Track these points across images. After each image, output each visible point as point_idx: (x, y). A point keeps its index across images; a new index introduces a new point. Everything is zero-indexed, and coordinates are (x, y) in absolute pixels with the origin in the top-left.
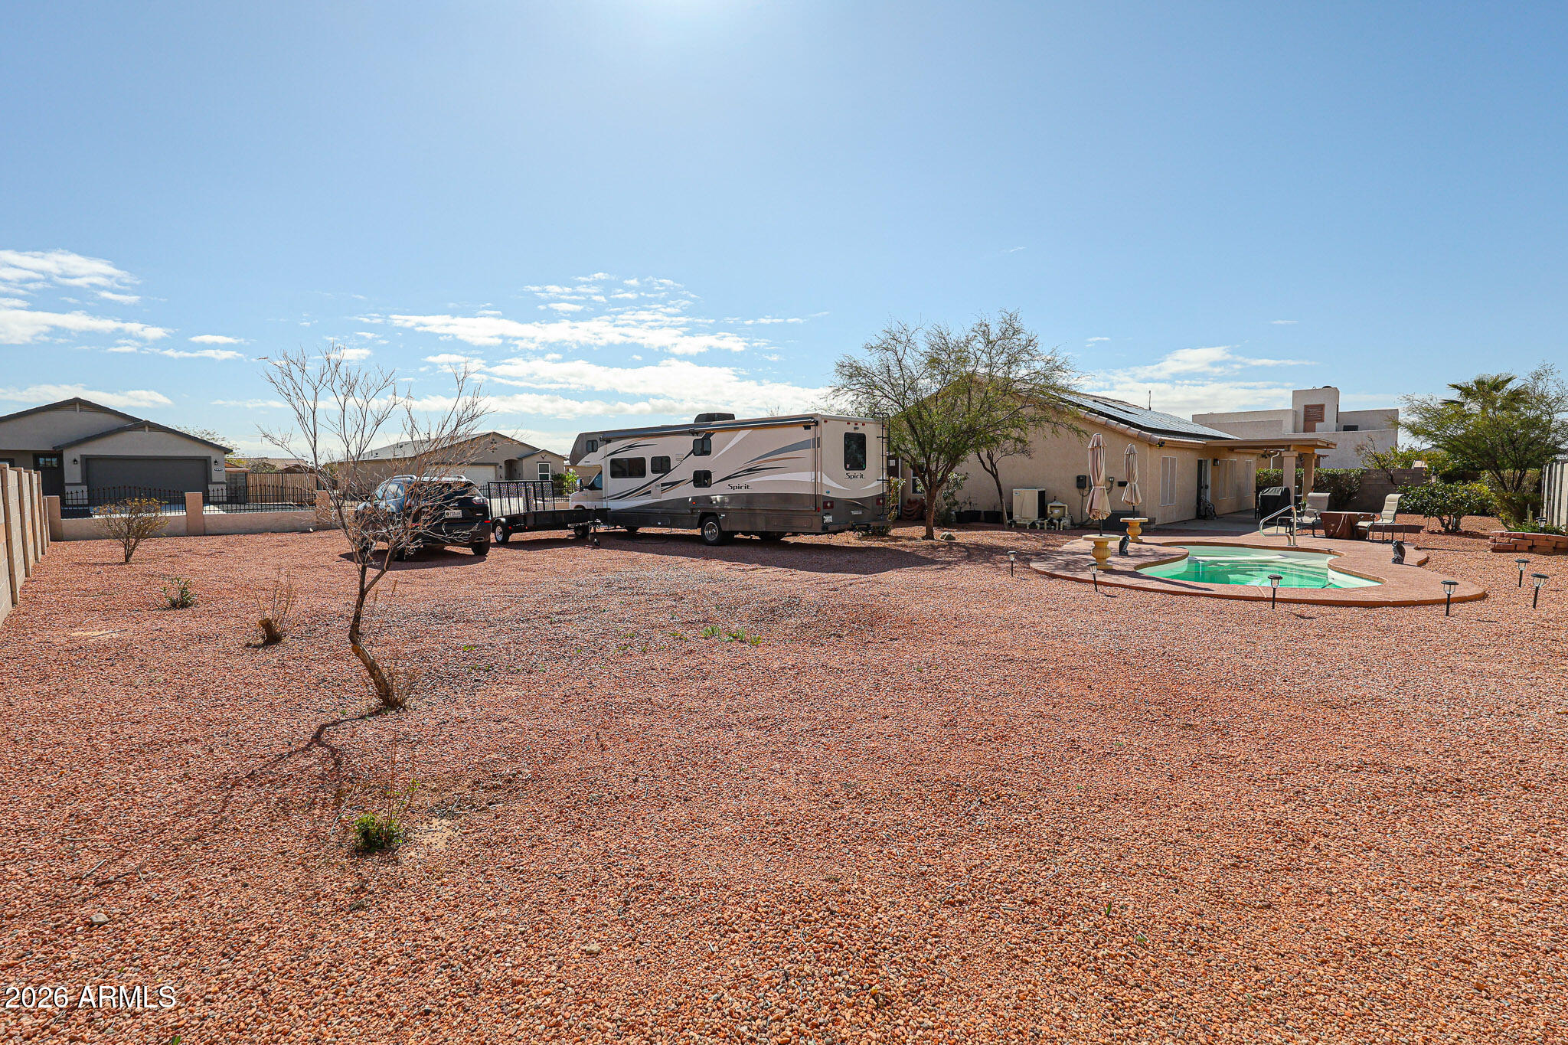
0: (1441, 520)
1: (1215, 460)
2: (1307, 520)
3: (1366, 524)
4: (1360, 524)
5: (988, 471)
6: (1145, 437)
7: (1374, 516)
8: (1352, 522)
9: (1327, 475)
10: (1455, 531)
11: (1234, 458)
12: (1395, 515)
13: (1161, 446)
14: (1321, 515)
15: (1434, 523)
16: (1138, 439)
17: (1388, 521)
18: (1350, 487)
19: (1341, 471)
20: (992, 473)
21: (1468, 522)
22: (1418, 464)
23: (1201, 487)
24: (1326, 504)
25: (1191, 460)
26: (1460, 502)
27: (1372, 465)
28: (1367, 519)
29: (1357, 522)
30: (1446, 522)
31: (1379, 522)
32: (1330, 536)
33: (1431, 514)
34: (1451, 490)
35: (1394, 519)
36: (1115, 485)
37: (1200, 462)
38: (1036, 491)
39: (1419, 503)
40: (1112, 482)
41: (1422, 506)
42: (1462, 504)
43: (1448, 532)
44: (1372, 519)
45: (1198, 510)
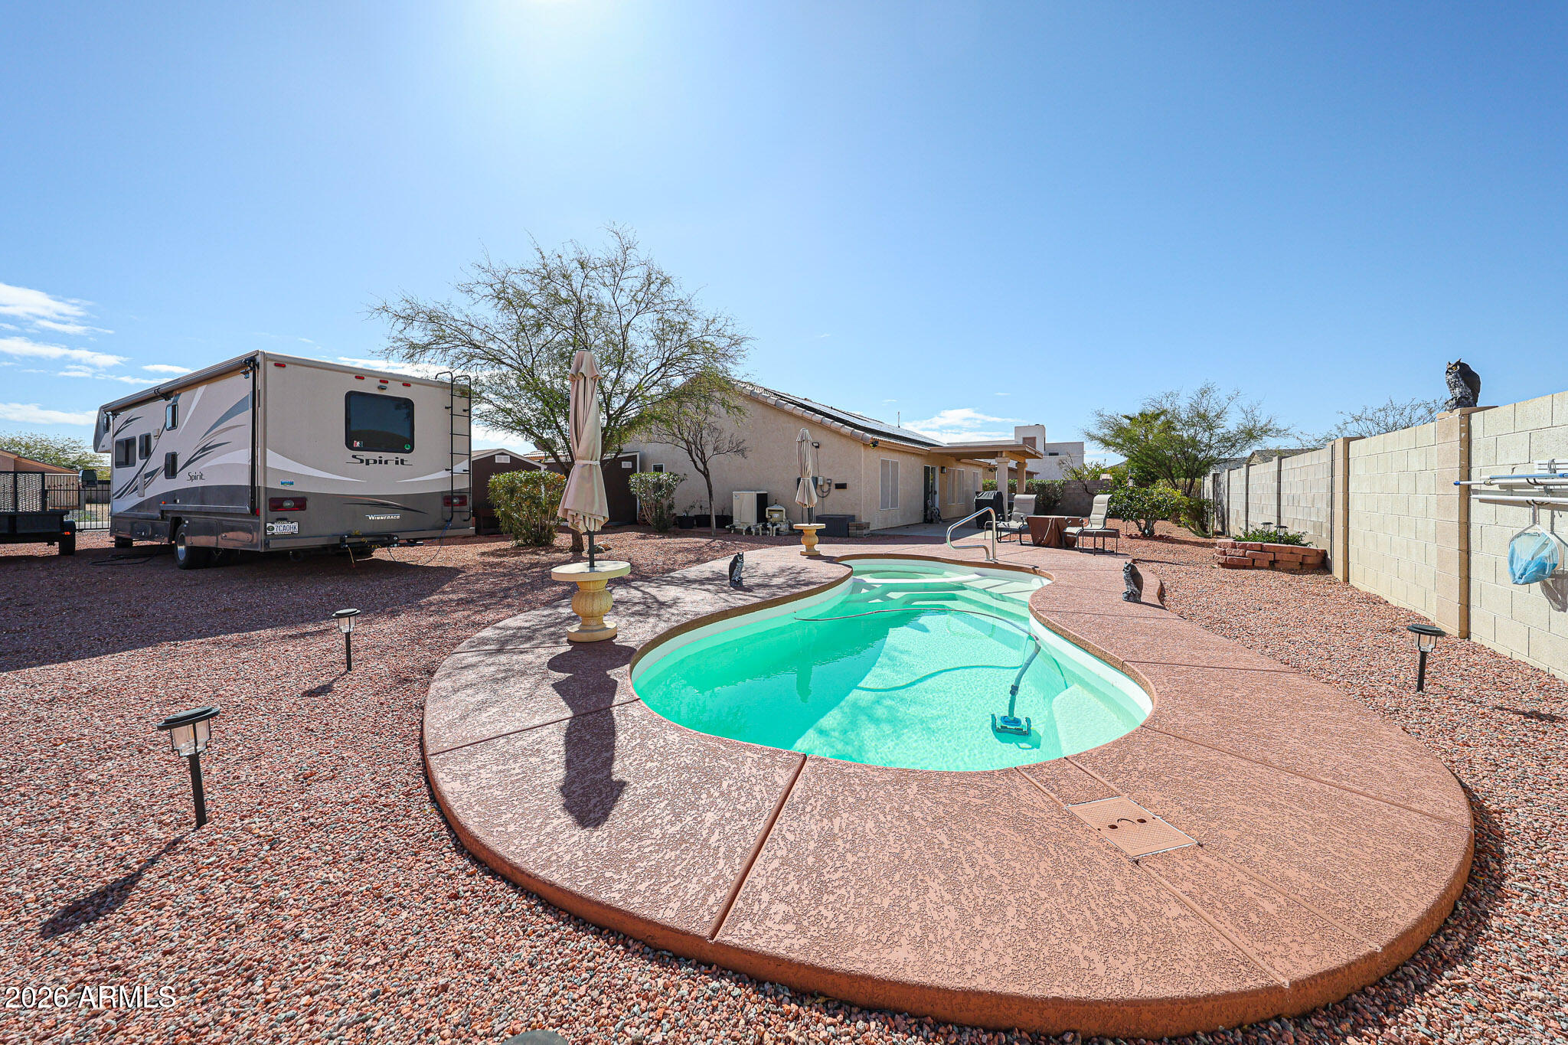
0: (1138, 524)
1: (943, 468)
2: (1014, 524)
3: (1075, 530)
4: (1069, 530)
5: (700, 471)
6: (857, 435)
7: (1082, 521)
8: (1059, 528)
9: (1037, 485)
10: (1149, 535)
11: (962, 468)
12: (1105, 519)
13: (874, 446)
14: (1028, 520)
15: (1132, 528)
16: (852, 437)
17: (1097, 527)
18: (1055, 495)
19: (1047, 481)
20: (704, 473)
21: (1161, 527)
22: (1104, 476)
23: (929, 491)
24: (1032, 507)
25: (917, 466)
26: (1156, 506)
27: (1070, 477)
28: (1075, 524)
29: (1064, 529)
30: (1143, 526)
31: (1088, 528)
32: (1037, 544)
33: (1130, 517)
34: (1146, 493)
35: (1105, 524)
36: (833, 487)
37: (926, 469)
38: (754, 495)
39: (1118, 507)
40: (830, 484)
41: (1121, 510)
42: (1159, 508)
43: (1144, 537)
44: (1080, 524)
45: (925, 516)
